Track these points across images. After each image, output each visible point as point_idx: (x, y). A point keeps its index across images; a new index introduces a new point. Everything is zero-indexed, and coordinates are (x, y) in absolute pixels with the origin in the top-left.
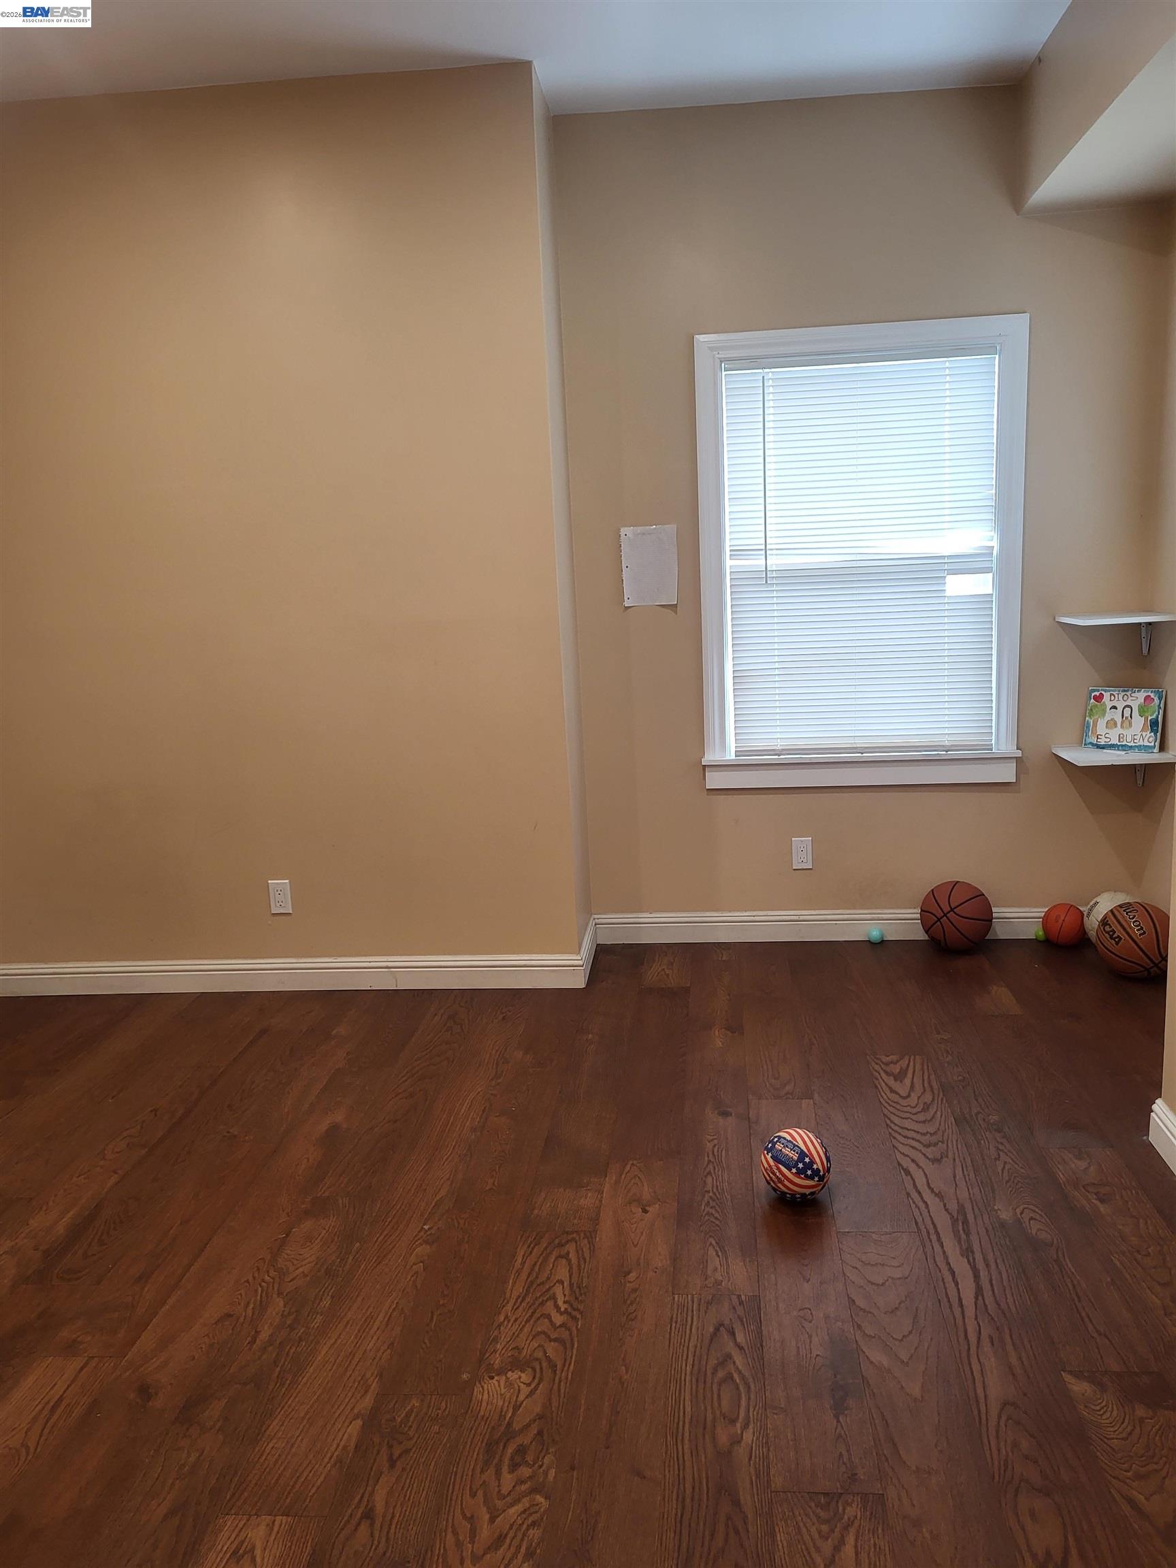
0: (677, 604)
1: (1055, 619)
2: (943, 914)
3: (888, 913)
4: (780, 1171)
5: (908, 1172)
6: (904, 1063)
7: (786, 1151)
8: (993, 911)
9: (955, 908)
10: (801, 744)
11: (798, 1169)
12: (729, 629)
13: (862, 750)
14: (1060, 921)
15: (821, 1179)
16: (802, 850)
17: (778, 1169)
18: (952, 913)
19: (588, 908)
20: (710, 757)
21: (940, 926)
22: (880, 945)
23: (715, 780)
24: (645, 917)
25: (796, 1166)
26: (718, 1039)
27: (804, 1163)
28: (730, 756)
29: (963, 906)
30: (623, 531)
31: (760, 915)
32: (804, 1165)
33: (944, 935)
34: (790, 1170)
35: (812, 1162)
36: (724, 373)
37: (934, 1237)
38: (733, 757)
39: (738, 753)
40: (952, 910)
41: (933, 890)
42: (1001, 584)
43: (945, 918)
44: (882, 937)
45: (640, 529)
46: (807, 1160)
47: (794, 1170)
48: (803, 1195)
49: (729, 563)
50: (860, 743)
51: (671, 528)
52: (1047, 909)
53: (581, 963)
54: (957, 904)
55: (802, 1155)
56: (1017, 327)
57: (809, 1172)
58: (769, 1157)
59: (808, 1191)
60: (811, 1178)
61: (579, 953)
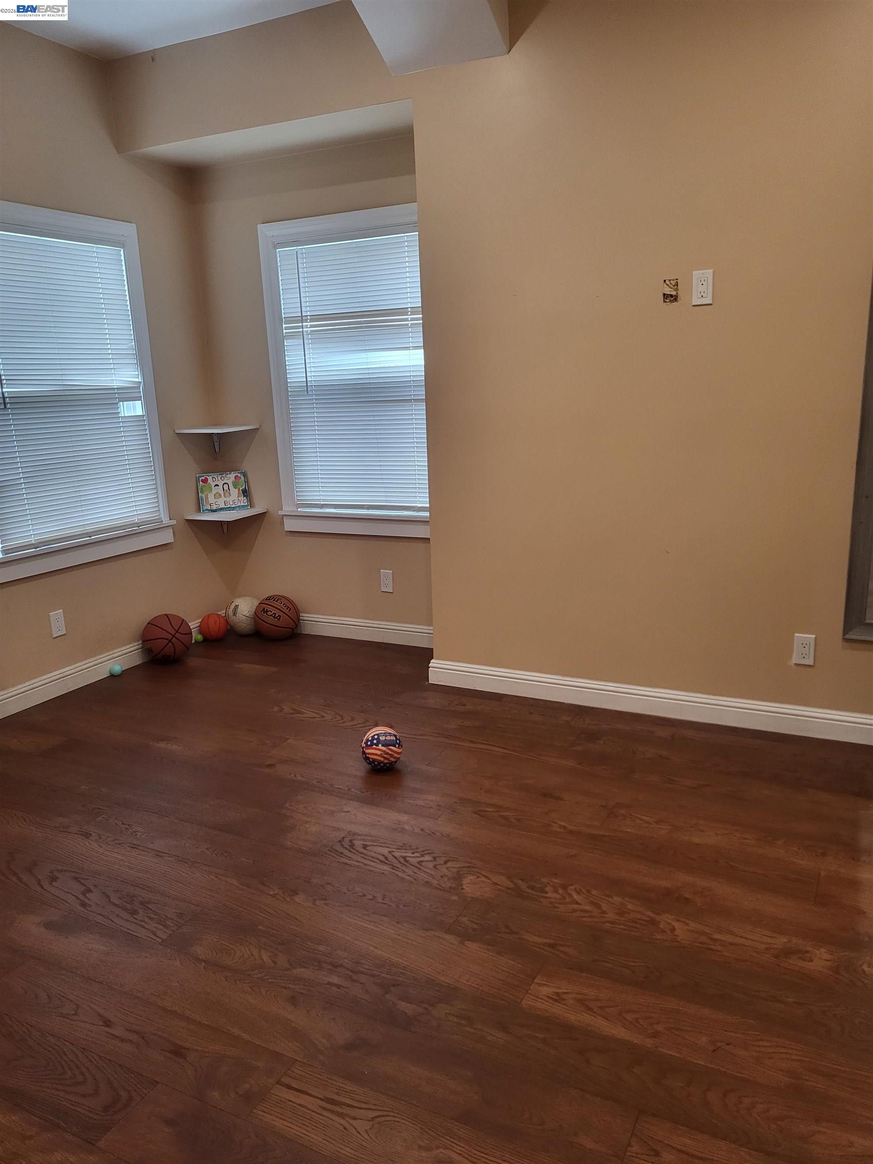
1: (175, 431)
2: (171, 636)
7: (388, 738)
8: (190, 625)
9: (178, 630)
10: (49, 537)
13: (89, 535)
14: (218, 624)
16: (57, 621)
18: (177, 634)
21: (172, 646)
29: (181, 628)
38: (2, 555)
39: (5, 552)
40: (177, 632)
42: (147, 407)
43: (174, 638)
50: (90, 528)
52: (200, 620)
54: (178, 628)
56: (129, 230)
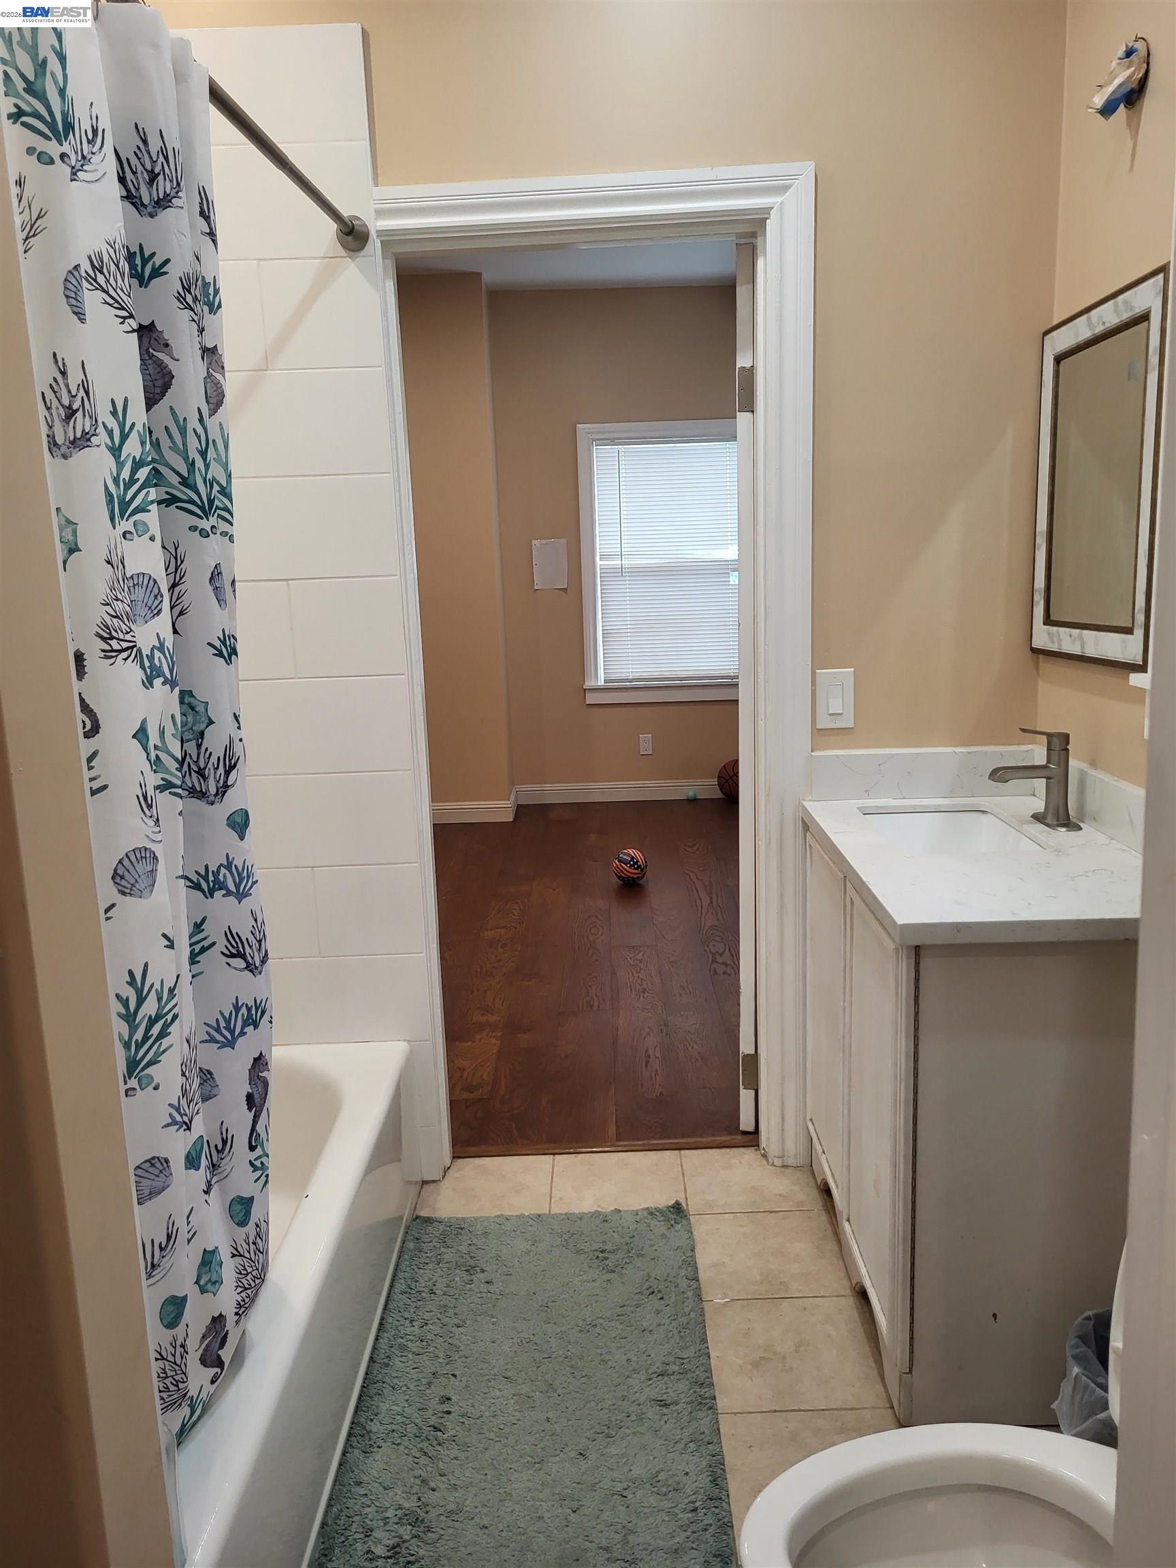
0: (566, 589)
3: (699, 782)
4: (623, 867)
5: (688, 874)
6: (695, 842)
7: (625, 857)
10: (645, 675)
11: (630, 864)
12: (600, 600)
15: (642, 870)
16: (646, 742)
17: (621, 865)
19: (512, 783)
20: (589, 684)
22: (693, 801)
23: (591, 699)
24: (548, 787)
25: (629, 863)
26: (593, 837)
27: (634, 862)
28: (601, 682)
30: (534, 542)
31: (620, 784)
32: (634, 863)
33: (731, 790)
34: (626, 865)
35: (638, 861)
36: (595, 447)
37: (695, 891)
38: (603, 682)
39: (605, 681)
41: (724, 766)
44: (695, 795)
45: (544, 541)
46: (635, 860)
47: (628, 865)
48: (633, 878)
49: (599, 562)
51: (563, 541)
53: (510, 806)
55: (633, 858)
57: (636, 866)
58: (616, 861)
59: (635, 876)
60: (637, 869)
61: (509, 800)
